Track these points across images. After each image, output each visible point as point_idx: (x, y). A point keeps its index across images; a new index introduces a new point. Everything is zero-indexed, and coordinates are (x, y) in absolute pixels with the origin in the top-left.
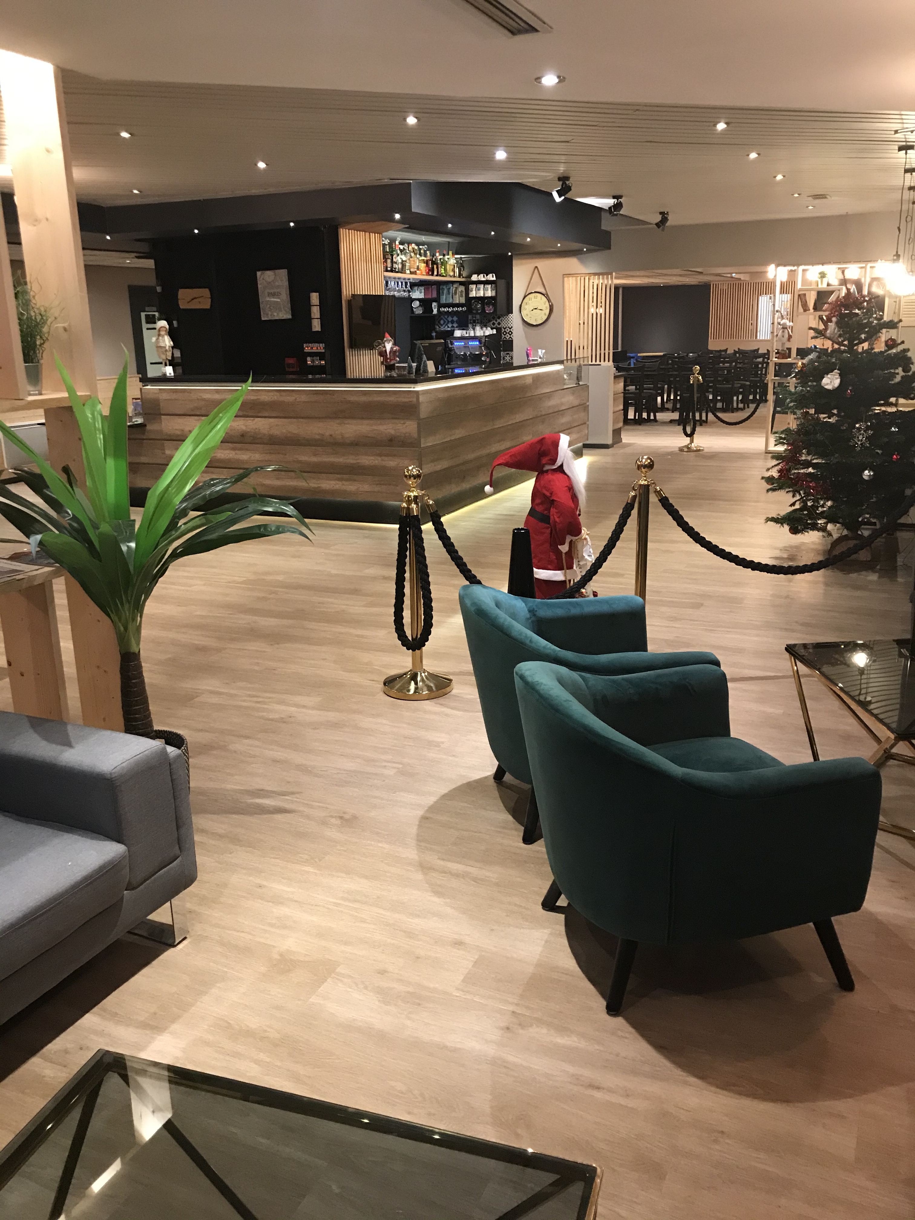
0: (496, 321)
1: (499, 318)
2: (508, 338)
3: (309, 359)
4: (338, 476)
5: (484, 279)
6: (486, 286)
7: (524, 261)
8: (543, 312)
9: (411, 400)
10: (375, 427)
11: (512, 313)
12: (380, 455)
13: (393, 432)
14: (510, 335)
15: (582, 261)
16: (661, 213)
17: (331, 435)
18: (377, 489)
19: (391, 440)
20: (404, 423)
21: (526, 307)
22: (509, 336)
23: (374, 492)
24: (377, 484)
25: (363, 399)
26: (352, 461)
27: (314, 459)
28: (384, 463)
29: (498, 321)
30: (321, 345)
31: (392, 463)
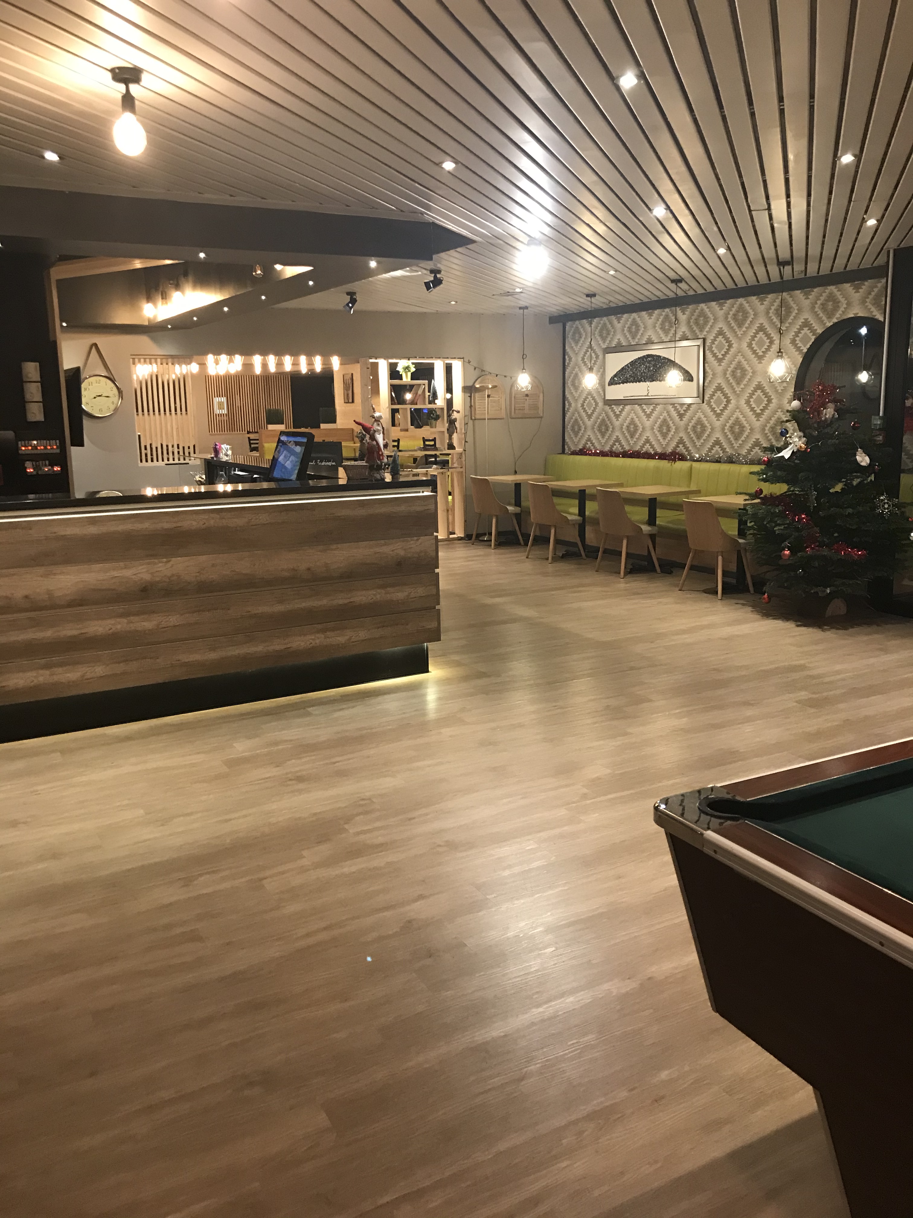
3: (28, 464)
7: (80, 336)
8: (111, 399)
9: (426, 508)
10: (377, 550)
12: (384, 586)
13: (402, 553)
15: (155, 340)
17: (309, 569)
18: (378, 633)
19: (399, 564)
20: (417, 540)
23: (375, 638)
25: (362, 512)
26: (341, 602)
27: (279, 608)
28: (389, 596)
30: (53, 442)
31: (399, 594)
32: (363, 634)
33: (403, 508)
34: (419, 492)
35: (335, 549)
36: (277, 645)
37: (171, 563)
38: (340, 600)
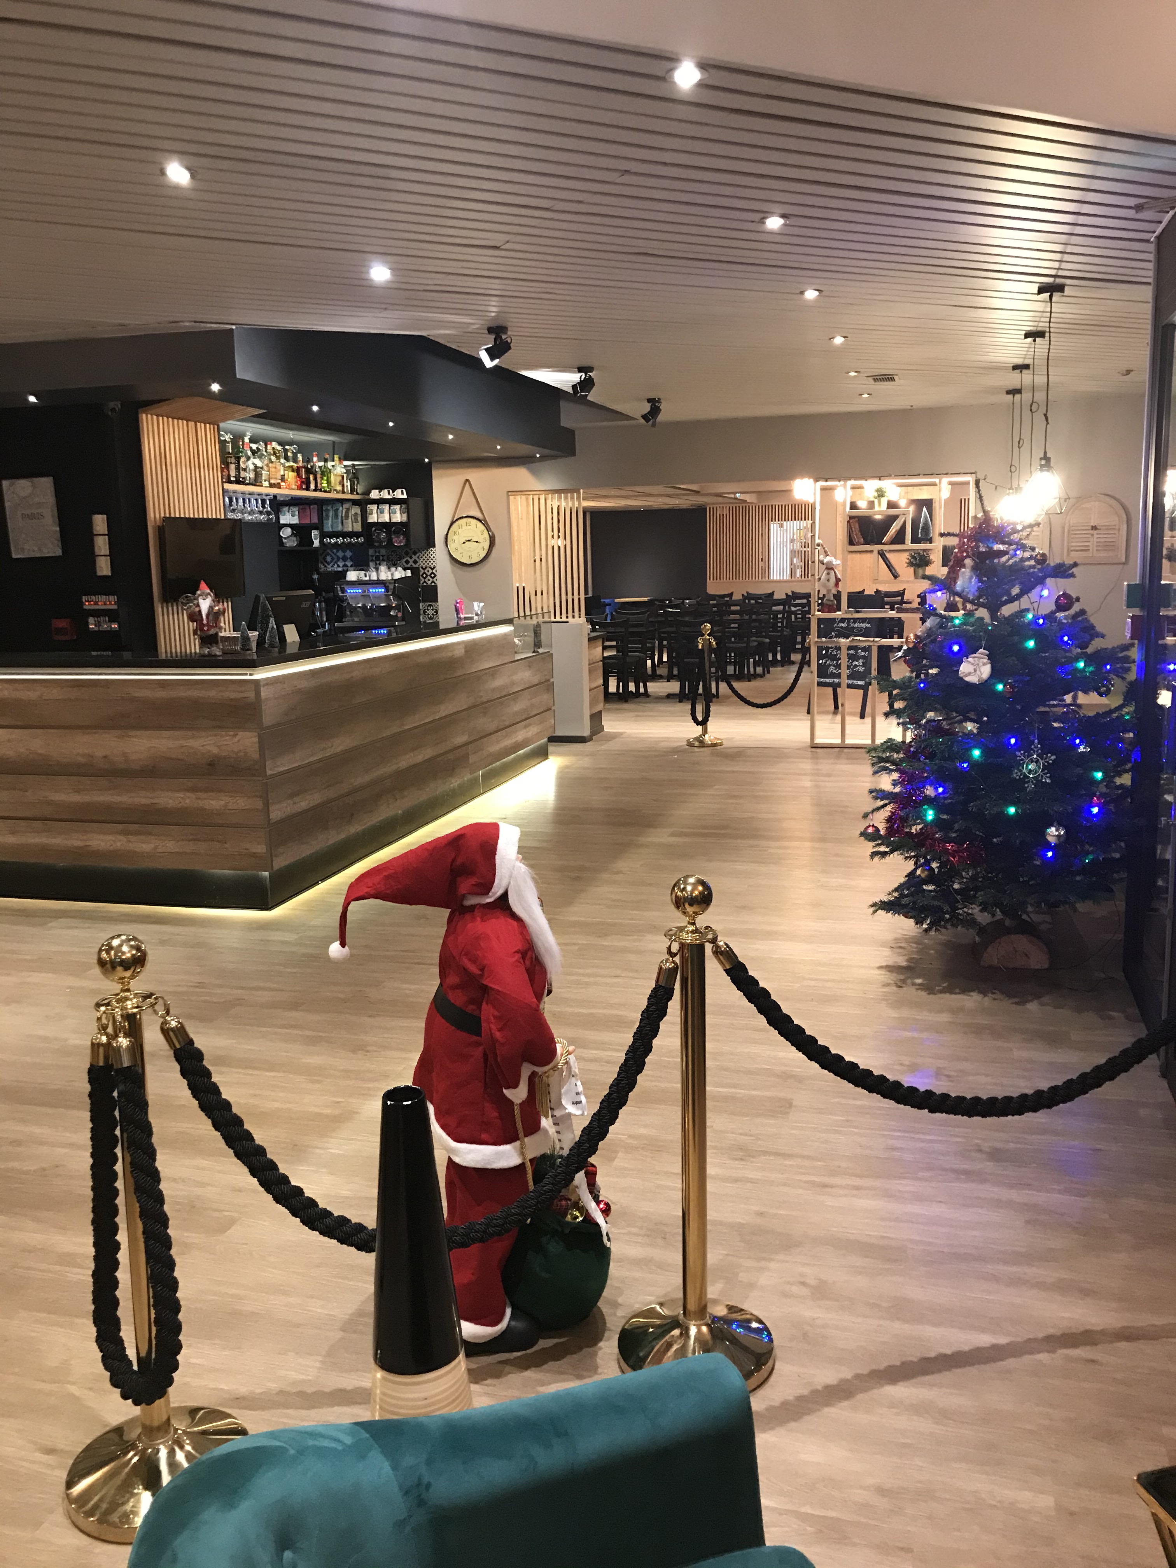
0: (411, 558)
1: (415, 553)
2: (429, 582)
3: (91, 620)
4: (121, 826)
5: (389, 497)
6: (394, 507)
7: (449, 472)
8: (480, 545)
9: (245, 695)
10: (183, 742)
11: (434, 546)
12: (194, 790)
13: (215, 750)
14: (433, 578)
15: (533, 472)
16: (649, 400)
17: (105, 757)
18: (190, 847)
19: (211, 764)
20: (235, 735)
21: (455, 537)
22: (431, 580)
23: (186, 853)
24: (189, 840)
25: (164, 694)
26: (143, 801)
27: (76, 798)
28: (201, 803)
29: (414, 557)
30: (111, 598)
31: (214, 803)
32: (170, 845)
34: (246, 674)
35: (134, 737)
36: (77, 841)
38: (141, 798)
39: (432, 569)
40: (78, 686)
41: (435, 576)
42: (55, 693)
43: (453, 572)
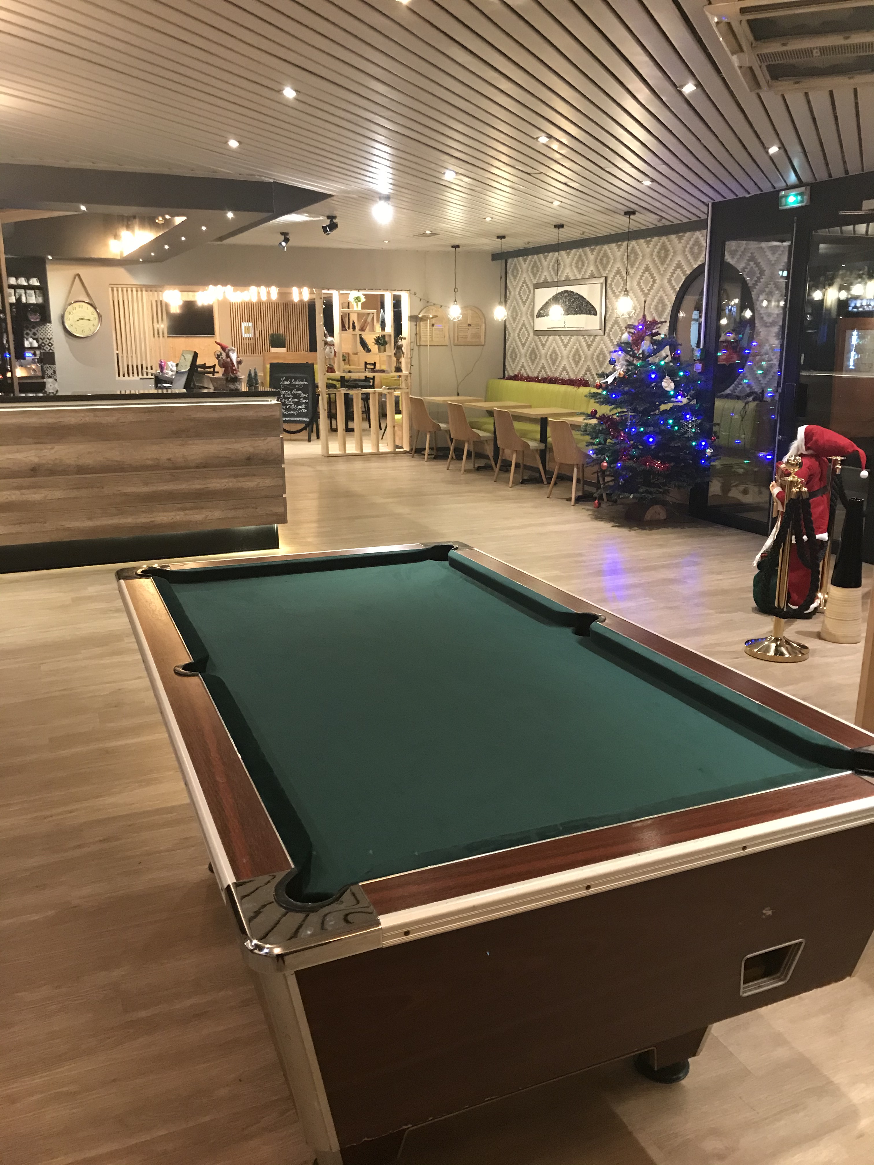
4: (180, 505)
5: (25, 284)
6: (28, 291)
7: (64, 267)
8: (91, 322)
9: (273, 414)
10: (229, 446)
11: (50, 322)
12: (235, 476)
13: (251, 450)
14: (50, 346)
15: (129, 271)
17: (169, 459)
18: (231, 514)
19: (249, 459)
21: (70, 316)
23: (229, 518)
24: (232, 509)
25: (215, 415)
26: (198, 487)
27: (145, 489)
31: (250, 483)
32: (217, 514)
33: (251, 414)
34: (267, 401)
35: (191, 444)
36: (143, 519)
37: (55, 450)
38: (197, 485)
39: (50, 340)
40: (149, 412)
41: (52, 345)
42: (131, 418)
43: (67, 342)
